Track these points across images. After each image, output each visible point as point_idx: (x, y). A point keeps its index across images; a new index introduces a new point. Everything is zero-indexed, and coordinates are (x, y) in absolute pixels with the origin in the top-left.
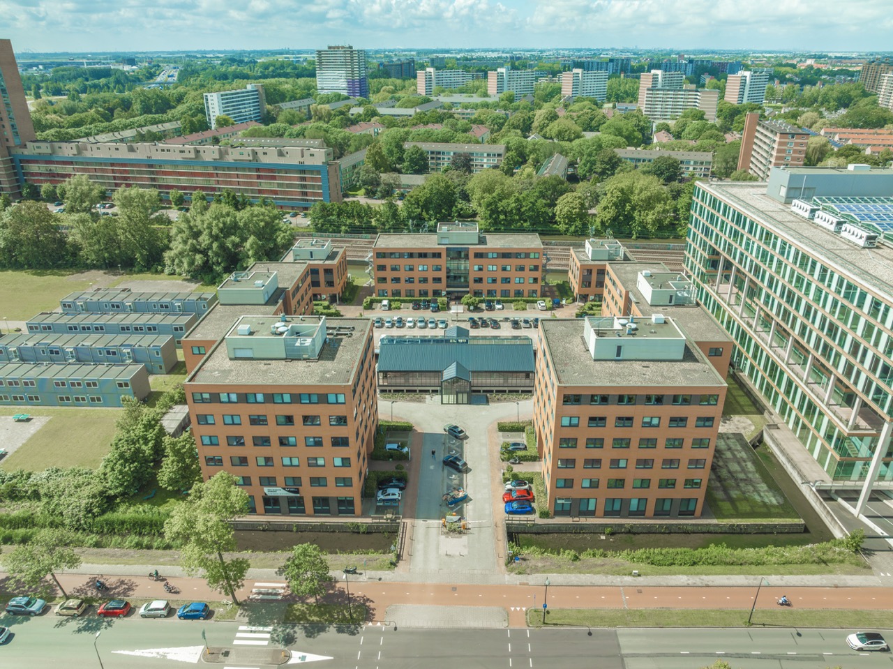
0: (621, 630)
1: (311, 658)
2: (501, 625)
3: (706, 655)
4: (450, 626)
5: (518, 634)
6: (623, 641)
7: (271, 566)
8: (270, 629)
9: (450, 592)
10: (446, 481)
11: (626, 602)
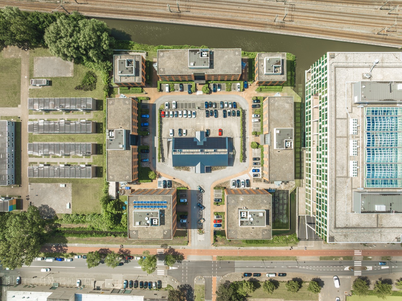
0: (236, 261)
1: (174, 268)
2: (211, 260)
3: (251, 267)
4: (201, 260)
5: (215, 262)
6: (235, 264)
7: (159, 245)
8: (163, 261)
9: (200, 252)
10: (198, 212)
11: (239, 254)
